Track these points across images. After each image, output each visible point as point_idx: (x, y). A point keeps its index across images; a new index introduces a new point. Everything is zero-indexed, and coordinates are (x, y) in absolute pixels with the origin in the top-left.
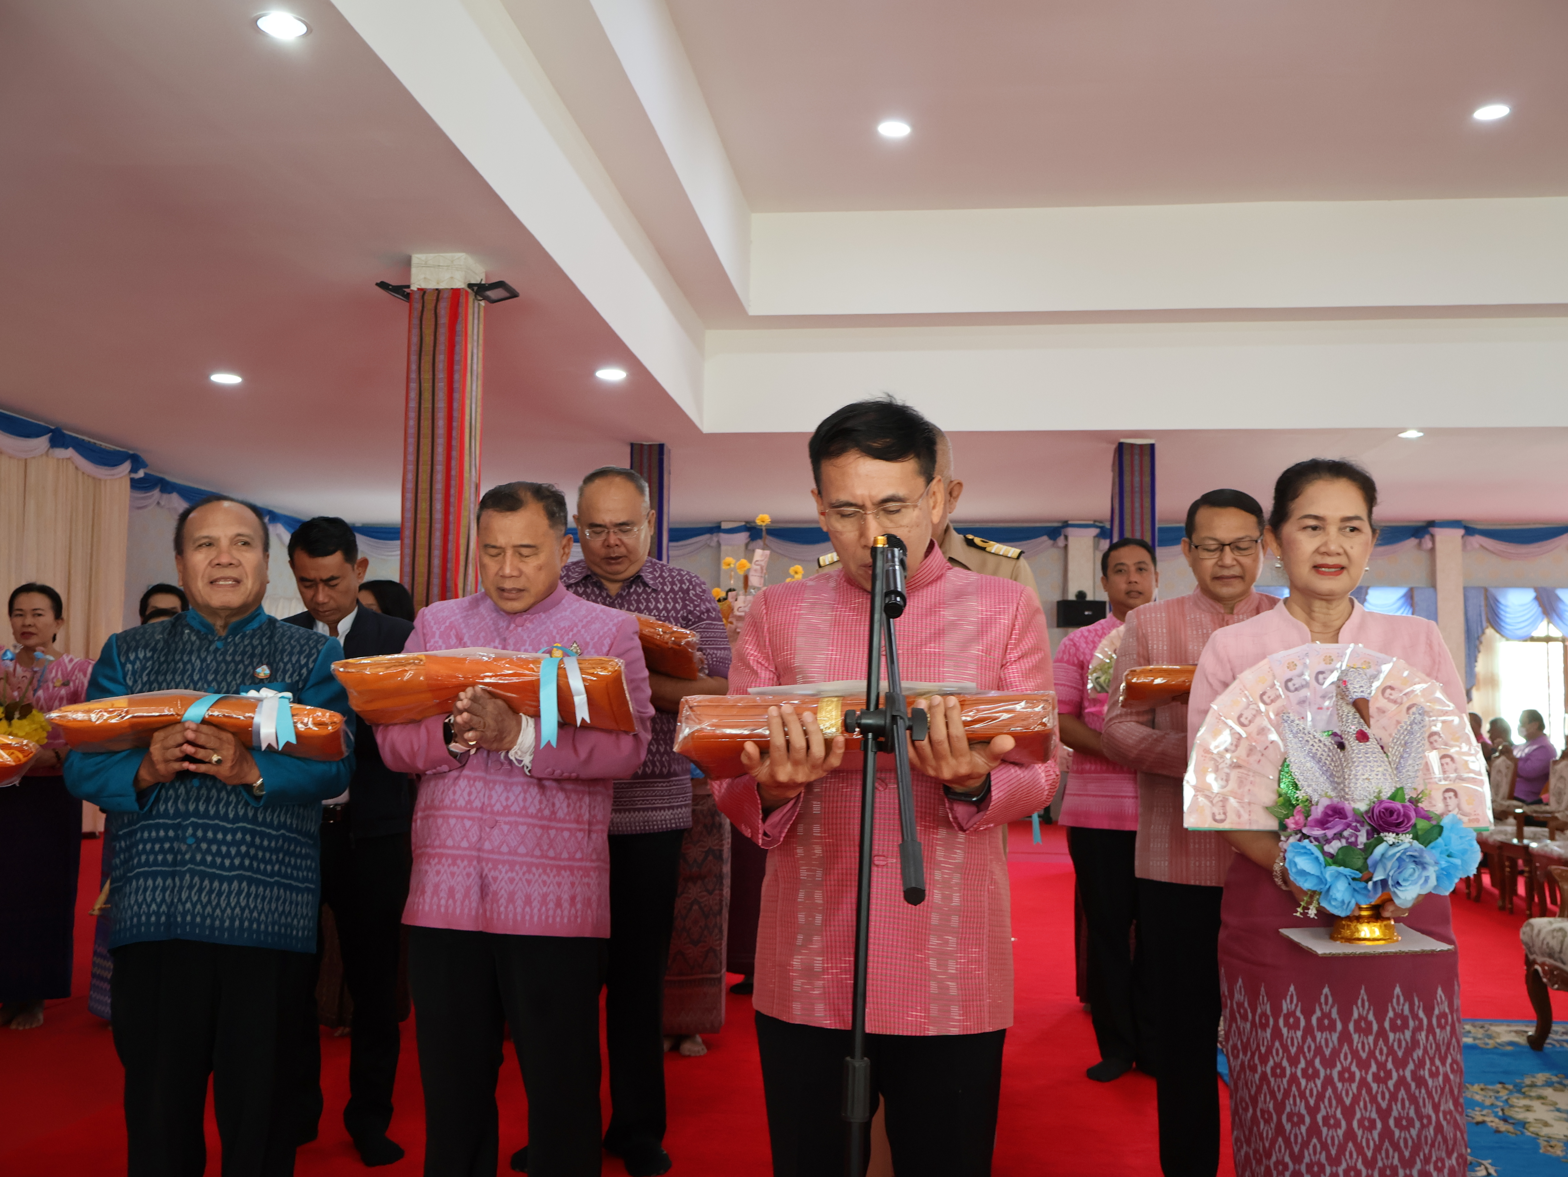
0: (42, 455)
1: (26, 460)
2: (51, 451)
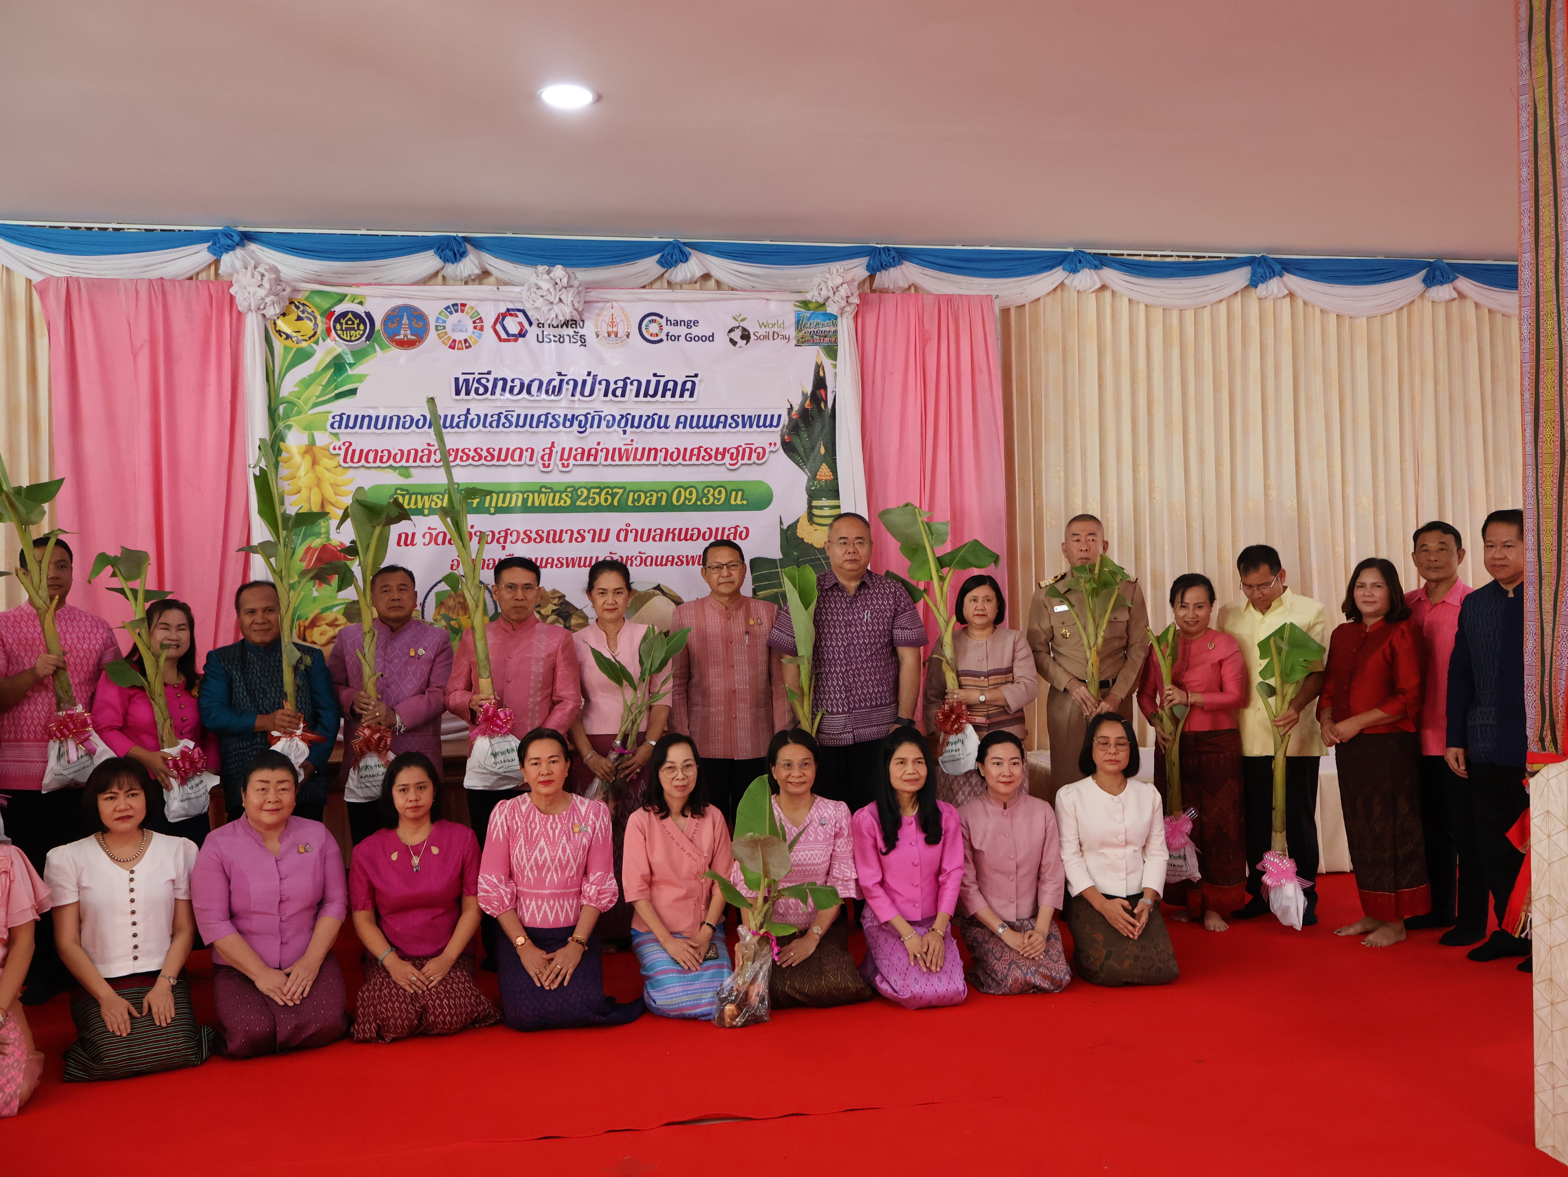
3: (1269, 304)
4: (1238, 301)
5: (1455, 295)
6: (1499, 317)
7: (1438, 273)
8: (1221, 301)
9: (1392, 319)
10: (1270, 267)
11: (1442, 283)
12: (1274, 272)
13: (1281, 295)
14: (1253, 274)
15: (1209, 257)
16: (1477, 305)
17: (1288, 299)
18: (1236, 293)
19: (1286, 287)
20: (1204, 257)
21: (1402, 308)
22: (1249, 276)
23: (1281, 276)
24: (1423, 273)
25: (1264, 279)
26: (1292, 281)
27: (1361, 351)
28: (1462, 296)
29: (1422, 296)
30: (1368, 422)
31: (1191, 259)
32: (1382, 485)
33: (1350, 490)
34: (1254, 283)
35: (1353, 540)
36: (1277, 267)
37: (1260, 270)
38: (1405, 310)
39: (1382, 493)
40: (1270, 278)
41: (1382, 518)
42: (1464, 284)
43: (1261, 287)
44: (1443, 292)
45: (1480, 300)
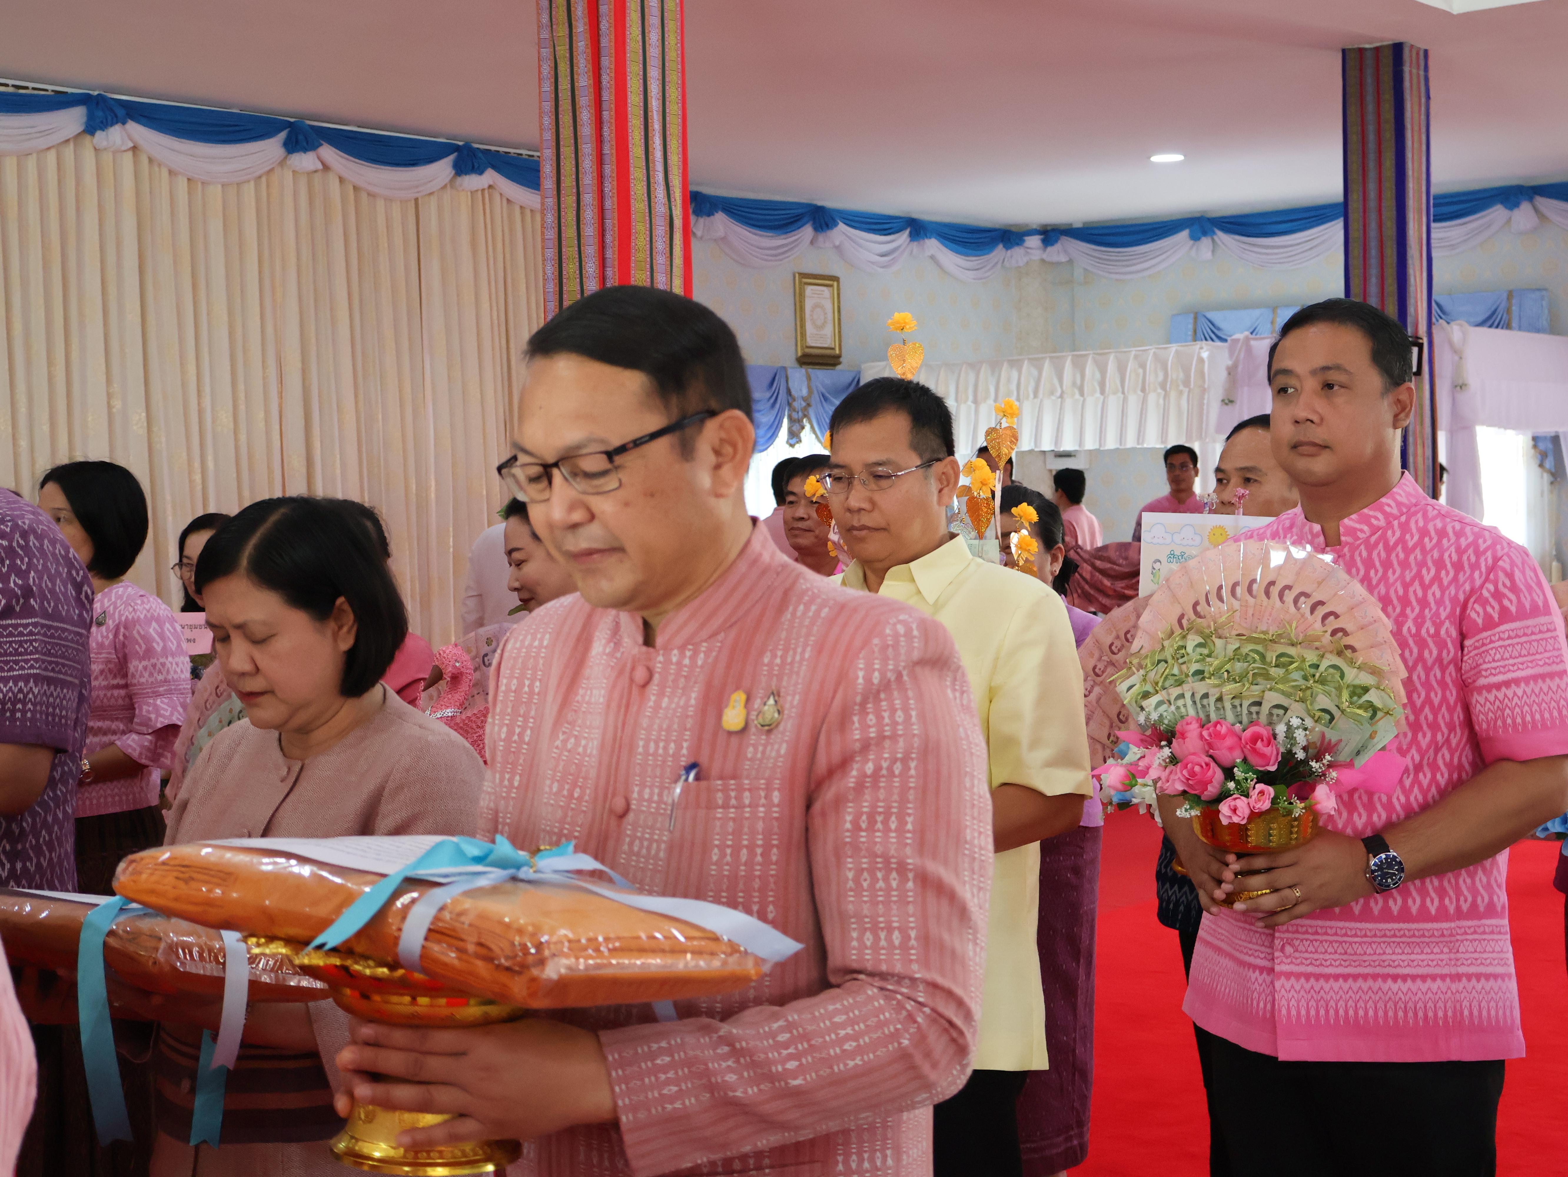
0: (445, 187)
1: (416, 200)
2: (459, 180)
3: (107, 158)
4: (69, 150)
5: (320, 166)
6: (364, 196)
7: (301, 137)
8: (49, 149)
9: (249, 190)
10: (112, 110)
11: (305, 150)
12: (116, 116)
13: (124, 148)
14: (91, 117)
15: (34, 89)
16: (341, 180)
17: (130, 153)
18: (67, 141)
19: (131, 139)
20: (26, 88)
21: (260, 177)
22: (84, 119)
23: (124, 123)
24: (283, 135)
25: (104, 125)
26: (136, 130)
27: (216, 226)
28: (326, 167)
29: (282, 163)
30: (225, 318)
31: (10, 90)
32: (242, 396)
33: (207, 402)
34: (91, 129)
35: (210, 464)
36: (121, 112)
37: (100, 114)
38: (264, 179)
39: (242, 407)
40: (112, 125)
41: (243, 437)
42: (328, 152)
43: (99, 134)
44: (306, 161)
45: (345, 174)
